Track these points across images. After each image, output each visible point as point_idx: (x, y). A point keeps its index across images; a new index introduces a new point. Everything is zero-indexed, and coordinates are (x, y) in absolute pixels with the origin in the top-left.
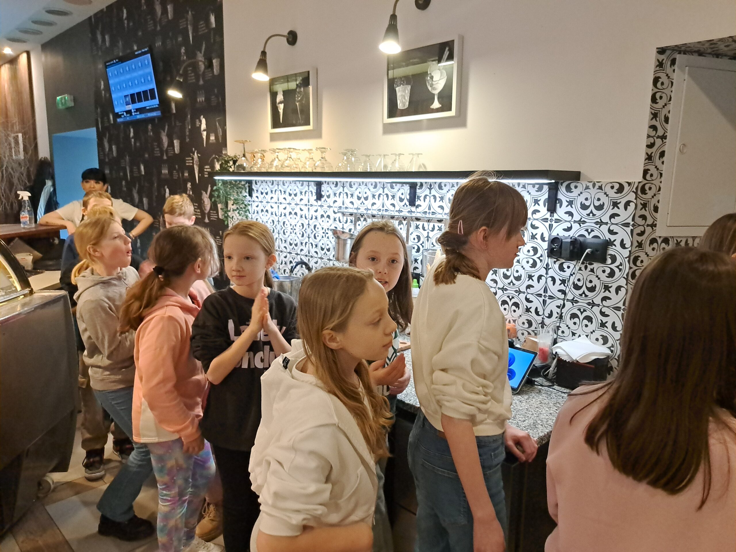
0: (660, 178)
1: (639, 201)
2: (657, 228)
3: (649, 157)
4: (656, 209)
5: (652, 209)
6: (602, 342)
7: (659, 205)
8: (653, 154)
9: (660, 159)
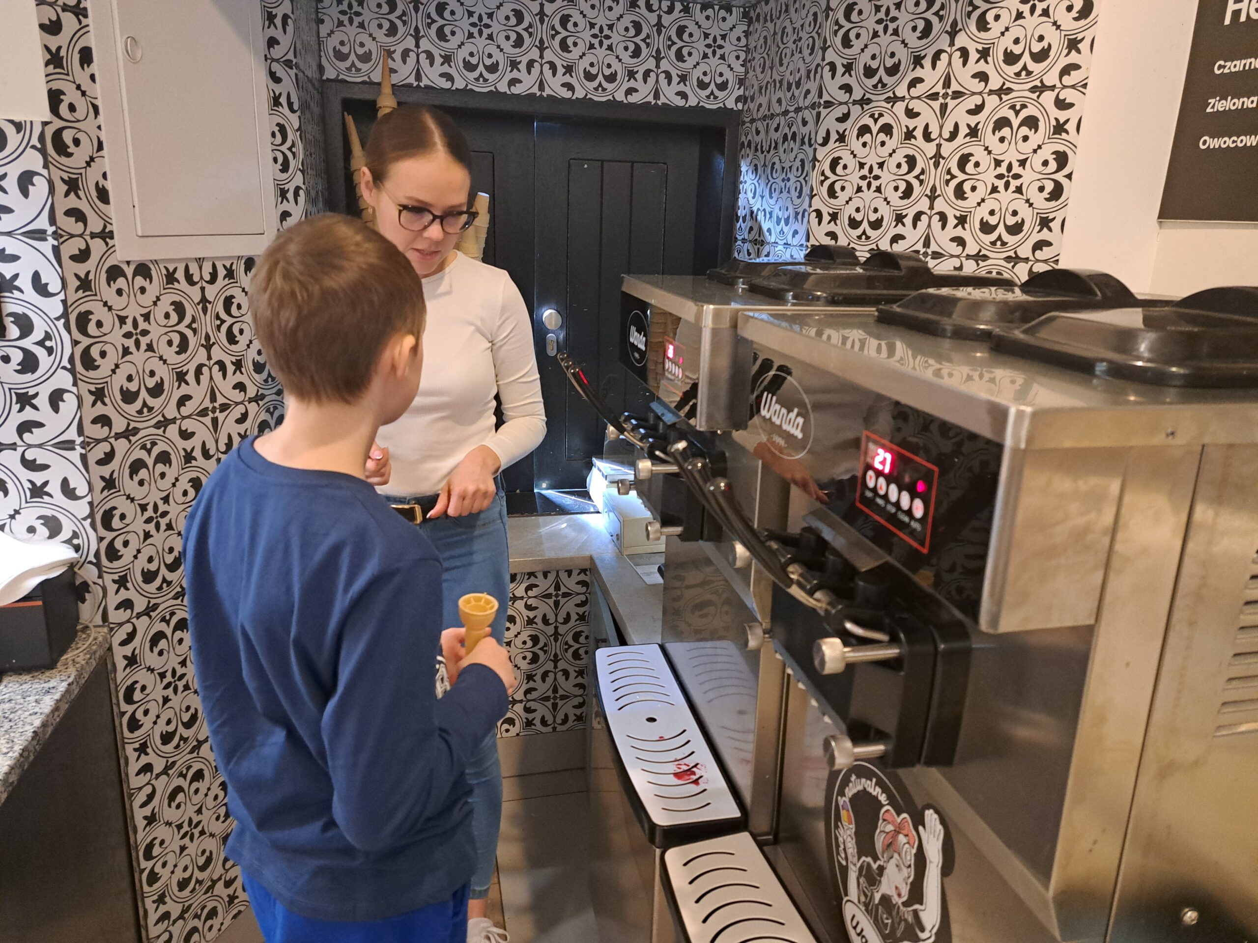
0: (96, 117)
1: (56, 175)
2: (116, 241)
3: (55, 59)
4: (103, 195)
5: (94, 194)
6: (46, 532)
7: (109, 185)
8: (63, 53)
9: (83, 68)
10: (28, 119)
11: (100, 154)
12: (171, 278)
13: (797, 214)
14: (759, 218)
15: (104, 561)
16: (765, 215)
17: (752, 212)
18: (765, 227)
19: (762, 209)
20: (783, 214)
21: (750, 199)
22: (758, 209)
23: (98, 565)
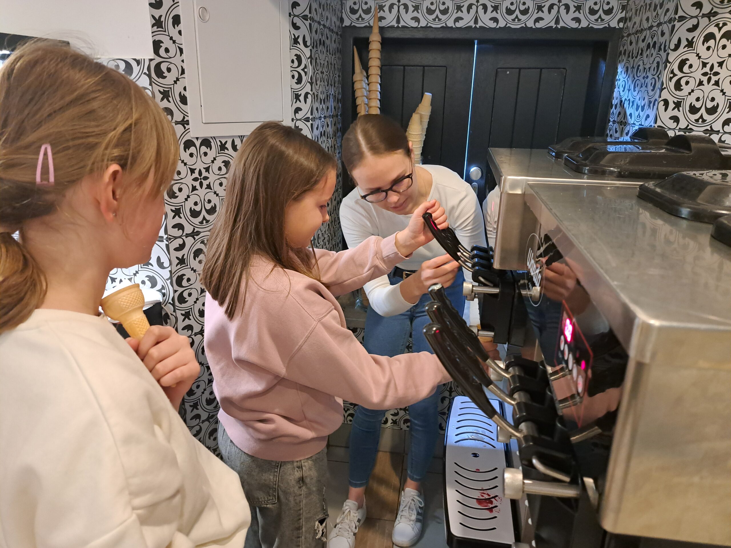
0: (181, 55)
1: (156, 88)
2: (190, 126)
3: (158, 23)
4: (184, 100)
5: (178, 99)
6: (150, 285)
7: (187, 94)
8: (163, 19)
9: (174, 28)
10: (143, 58)
11: (182, 76)
12: (223, 147)
13: (650, 102)
14: (625, 105)
15: (177, 303)
16: (629, 104)
17: (621, 101)
18: (628, 114)
19: (627, 99)
20: (641, 102)
21: (621, 92)
22: (626, 99)
23: (173, 305)
